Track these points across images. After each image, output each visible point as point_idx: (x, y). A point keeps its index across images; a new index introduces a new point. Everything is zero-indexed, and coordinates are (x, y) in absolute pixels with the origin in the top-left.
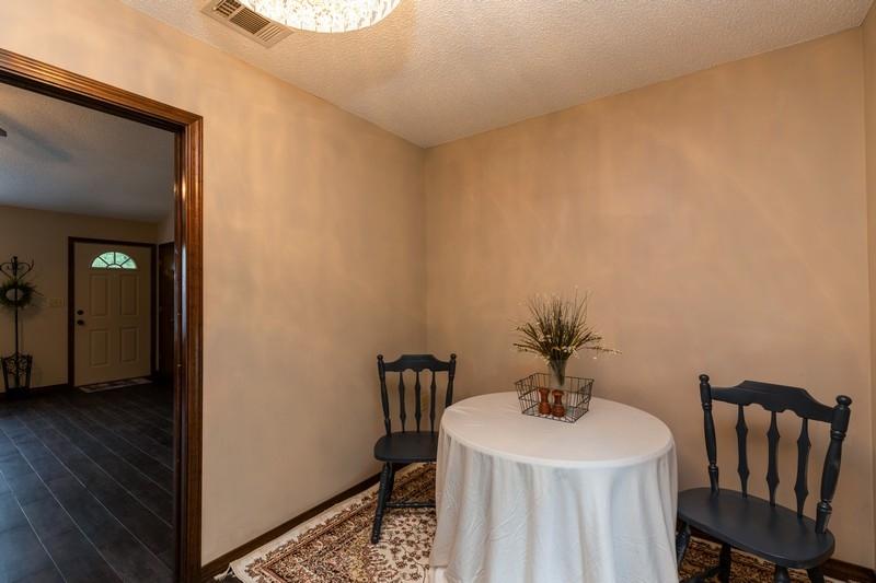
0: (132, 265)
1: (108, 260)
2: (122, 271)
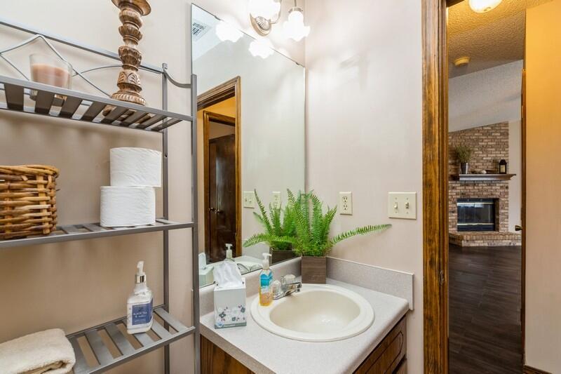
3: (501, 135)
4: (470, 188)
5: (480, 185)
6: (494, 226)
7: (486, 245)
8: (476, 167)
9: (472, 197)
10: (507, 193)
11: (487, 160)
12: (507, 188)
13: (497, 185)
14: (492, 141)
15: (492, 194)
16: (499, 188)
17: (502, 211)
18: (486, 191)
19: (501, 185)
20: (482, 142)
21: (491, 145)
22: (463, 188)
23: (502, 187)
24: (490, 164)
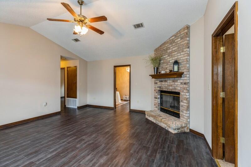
4: (164, 83)
5: (168, 81)
13: (178, 81)
14: (175, 47)
15: (175, 89)
20: (169, 49)
21: (175, 50)
22: (160, 83)
23: (181, 83)
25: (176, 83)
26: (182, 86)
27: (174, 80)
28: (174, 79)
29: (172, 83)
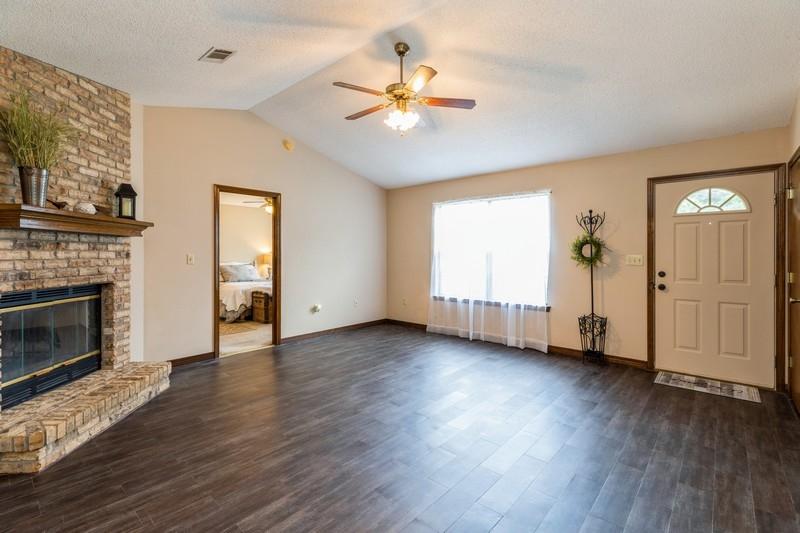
0: (738, 204)
1: (698, 201)
2: (723, 217)
3: (116, 121)
4: (46, 255)
5: (72, 246)
6: (99, 357)
7: (106, 424)
8: (62, 190)
9: (50, 284)
10: (127, 269)
11: (89, 177)
12: (128, 255)
13: (110, 247)
14: (98, 129)
15: (100, 273)
16: (112, 255)
17: (118, 315)
18: (87, 263)
19: (118, 248)
20: (77, 119)
21: (98, 139)
22: (24, 254)
23: (118, 254)
24: (96, 189)
25: (103, 255)
26: (118, 263)
27: (94, 243)
28: (95, 239)
29: (87, 255)
